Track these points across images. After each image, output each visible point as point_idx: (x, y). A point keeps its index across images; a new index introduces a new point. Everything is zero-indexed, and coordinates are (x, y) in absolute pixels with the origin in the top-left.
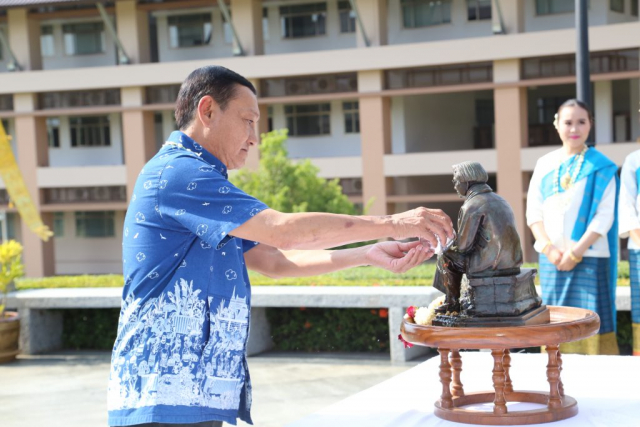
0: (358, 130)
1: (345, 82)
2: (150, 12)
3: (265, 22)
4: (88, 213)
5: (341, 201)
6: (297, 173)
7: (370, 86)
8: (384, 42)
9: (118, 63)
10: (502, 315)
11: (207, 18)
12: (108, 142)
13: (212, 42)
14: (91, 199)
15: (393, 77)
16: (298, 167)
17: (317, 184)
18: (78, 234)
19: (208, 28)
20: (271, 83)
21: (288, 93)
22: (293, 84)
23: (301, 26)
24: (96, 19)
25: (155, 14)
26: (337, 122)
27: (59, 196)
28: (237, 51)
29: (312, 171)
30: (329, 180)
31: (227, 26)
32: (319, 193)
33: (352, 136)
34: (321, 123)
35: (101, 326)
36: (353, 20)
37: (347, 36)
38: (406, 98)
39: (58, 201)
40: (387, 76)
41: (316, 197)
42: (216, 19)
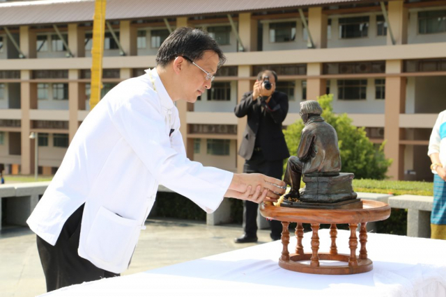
0: (384, 97)
1: (378, 67)
2: (259, 20)
3: (329, 27)
4: (215, 140)
5: (365, 141)
6: (337, 122)
7: (393, 69)
8: (405, 42)
9: (238, 51)
10: (321, 202)
11: (294, 25)
12: (229, 98)
13: (296, 40)
14: (217, 132)
15: (409, 65)
16: (339, 118)
17: (350, 129)
18: (208, 153)
19: (294, 31)
20: (330, 65)
21: (340, 73)
22: (344, 67)
23: (352, 31)
24: (227, 24)
25: (262, 22)
26: (371, 91)
27: (198, 129)
28: (310, 45)
29: (348, 121)
30: (358, 128)
31: (305, 30)
32: (351, 136)
33: (380, 101)
34: (360, 92)
35: (178, 204)
36: (385, 29)
37: (381, 38)
38: (417, 78)
39: (197, 132)
40: (405, 64)
41: (348, 137)
42: (299, 26)
